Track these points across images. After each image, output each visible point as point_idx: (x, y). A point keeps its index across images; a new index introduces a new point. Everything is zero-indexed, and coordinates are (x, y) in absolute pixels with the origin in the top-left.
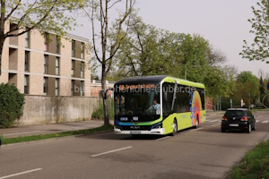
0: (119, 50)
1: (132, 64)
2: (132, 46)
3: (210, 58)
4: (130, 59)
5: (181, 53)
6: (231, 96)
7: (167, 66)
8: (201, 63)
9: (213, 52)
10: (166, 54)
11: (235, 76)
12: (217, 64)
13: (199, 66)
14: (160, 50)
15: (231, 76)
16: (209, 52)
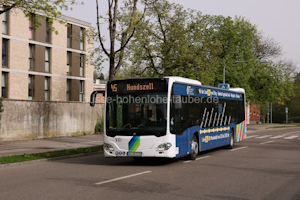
0: (133, 38)
1: (150, 57)
2: (150, 33)
3: (258, 51)
4: (148, 50)
5: (218, 43)
6: (287, 103)
7: (198, 60)
8: (246, 57)
9: (262, 41)
10: (197, 44)
11: (292, 75)
12: (268, 59)
13: (243, 61)
14: (189, 39)
15: (287, 76)
16: (257, 41)
